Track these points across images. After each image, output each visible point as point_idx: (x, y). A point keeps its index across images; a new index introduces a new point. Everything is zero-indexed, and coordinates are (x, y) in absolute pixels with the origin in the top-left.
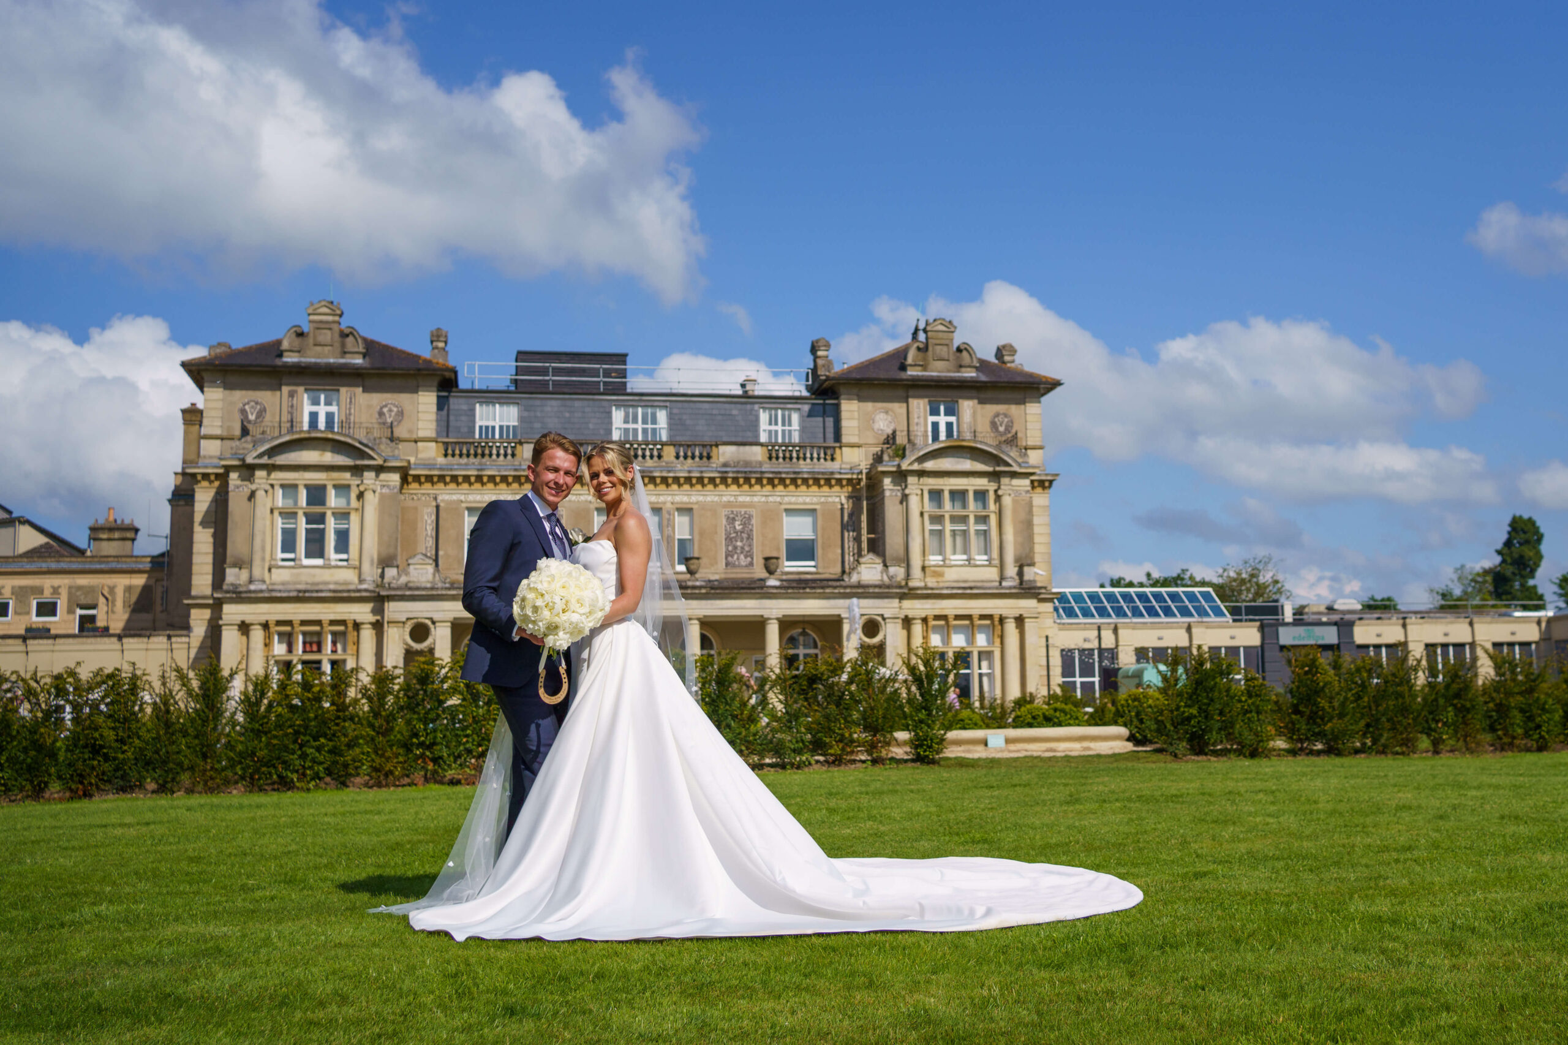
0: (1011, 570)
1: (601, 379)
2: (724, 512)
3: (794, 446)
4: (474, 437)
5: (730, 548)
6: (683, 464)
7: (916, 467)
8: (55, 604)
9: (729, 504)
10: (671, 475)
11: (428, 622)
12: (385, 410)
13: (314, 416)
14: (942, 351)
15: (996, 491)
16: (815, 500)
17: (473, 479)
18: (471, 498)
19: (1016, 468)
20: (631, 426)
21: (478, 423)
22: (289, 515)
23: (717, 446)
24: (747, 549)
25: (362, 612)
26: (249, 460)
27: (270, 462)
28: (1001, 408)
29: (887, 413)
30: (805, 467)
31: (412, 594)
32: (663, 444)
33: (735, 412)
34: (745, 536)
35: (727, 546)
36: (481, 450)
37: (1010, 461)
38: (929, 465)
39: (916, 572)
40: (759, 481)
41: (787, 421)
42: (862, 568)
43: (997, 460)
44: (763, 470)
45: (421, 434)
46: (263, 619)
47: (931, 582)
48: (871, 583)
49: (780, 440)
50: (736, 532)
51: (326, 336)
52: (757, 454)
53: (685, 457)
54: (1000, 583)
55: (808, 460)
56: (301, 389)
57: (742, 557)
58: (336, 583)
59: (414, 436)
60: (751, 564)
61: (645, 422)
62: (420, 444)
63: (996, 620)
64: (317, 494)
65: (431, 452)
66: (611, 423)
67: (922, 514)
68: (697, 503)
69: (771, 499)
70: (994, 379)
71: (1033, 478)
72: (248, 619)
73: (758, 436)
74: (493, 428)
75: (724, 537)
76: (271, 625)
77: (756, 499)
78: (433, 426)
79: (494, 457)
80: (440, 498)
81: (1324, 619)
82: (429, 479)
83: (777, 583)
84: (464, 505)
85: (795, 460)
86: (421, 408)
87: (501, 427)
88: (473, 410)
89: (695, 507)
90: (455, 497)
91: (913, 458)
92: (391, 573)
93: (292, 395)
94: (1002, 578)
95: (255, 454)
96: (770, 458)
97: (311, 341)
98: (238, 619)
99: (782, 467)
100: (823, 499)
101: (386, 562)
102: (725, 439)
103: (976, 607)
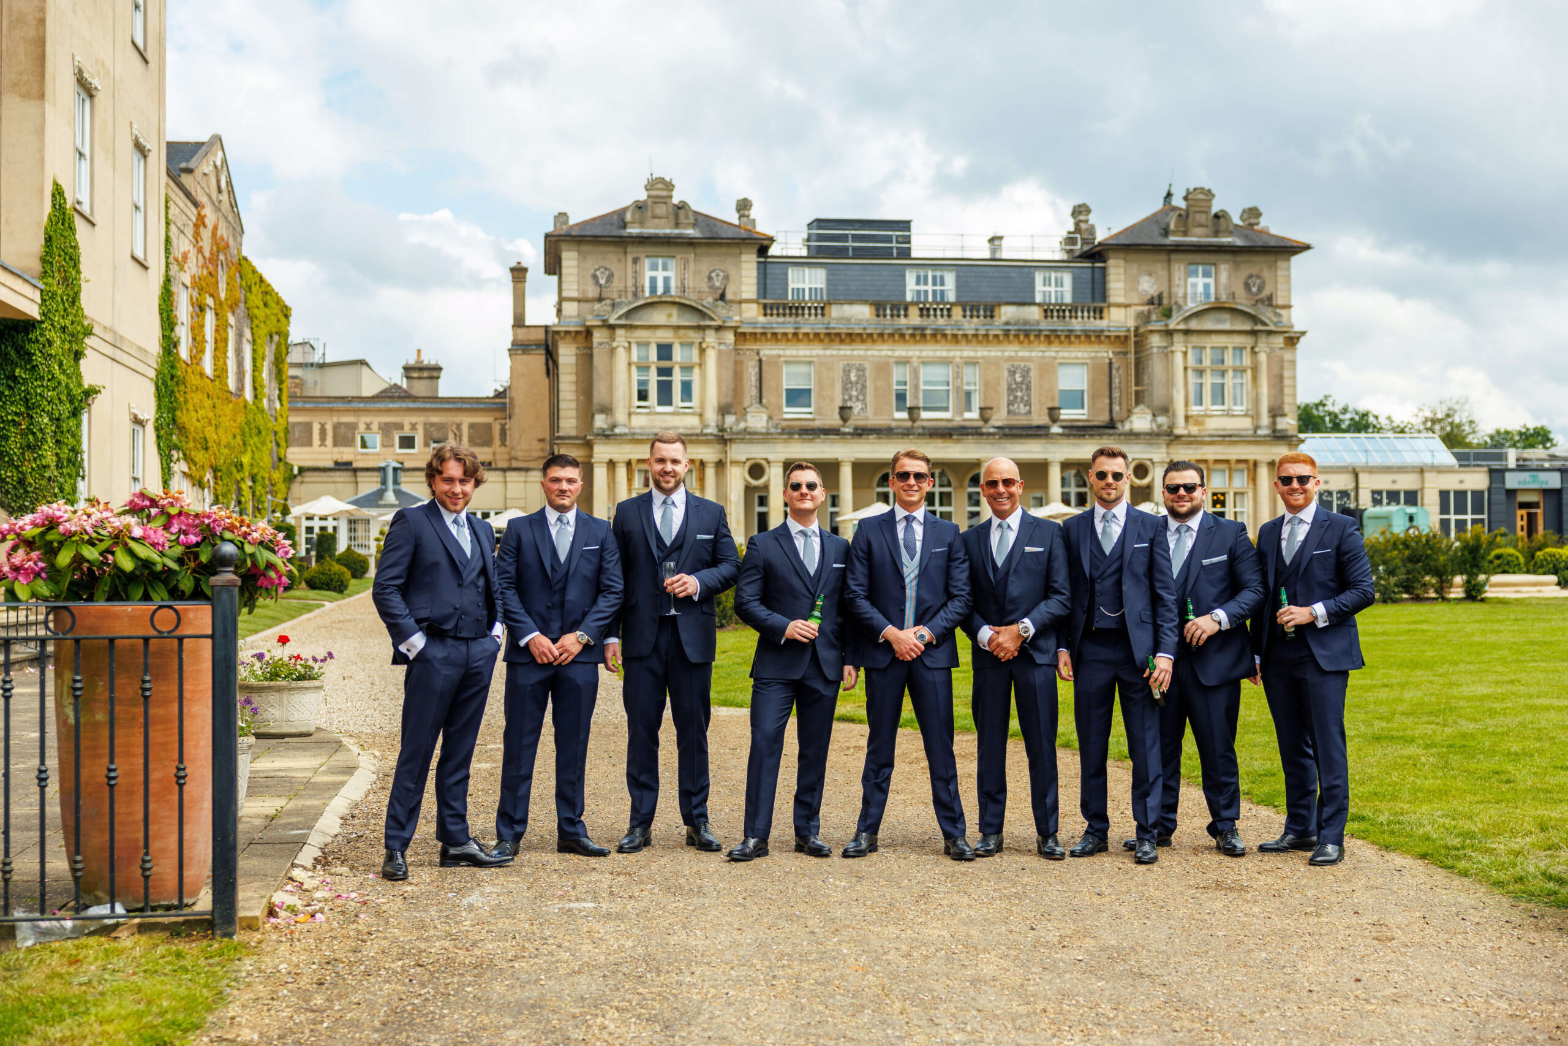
0: (1265, 420)
1: (894, 245)
2: (1006, 365)
3: (1066, 305)
4: (787, 298)
5: (1011, 398)
6: (970, 323)
7: (1182, 327)
8: (413, 438)
9: (1010, 358)
10: (961, 332)
11: (763, 462)
12: (713, 275)
13: (653, 280)
14: (1201, 218)
15: (1253, 348)
16: (1086, 355)
17: (790, 336)
18: (788, 352)
19: (1272, 328)
20: (922, 288)
21: (791, 286)
22: (643, 368)
23: (999, 305)
24: (1026, 398)
25: (708, 453)
26: (612, 321)
27: (628, 322)
28: (1254, 270)
29: (1150, 275)
30: (1077, 324)
31: (749, 436)
32: (952, 304)
33: (1013, 275)
34: (1024, 387)
35: (1009, 396)
36: (795, 309)
37: (1267, 321)
38: (1194, 325)
39: (1181, 421)
40: (1038, 336)
41: (1059, 283)
42: (1134, 418)
43: (1254, 319)
44: (1040, 327)
45: (745, 296)
46: (627, 457)
47: (1194, 430)
48: (1142, 431)
49: (1053, 301)
50: (1016, 383)
51: (661, 210)
52: (1034, 313)
53: (972, 317)
54: (1255, 432)
55: (1080, 319)
56: (642, 256)
57: (1022, 406)
58: (685, 428)
59: (738, 298)
60: (1030, 412)
61: (934, 284)
62: (744, 306)
63: (1251, 464)
64: (665, 351)
65: (752, 312)
66: (904, 286)
67: (1186, 369)
68: (983, 357)
69: (1047, 354)
70: (1248, 244)
71: (1287, 335)
72: (615, 458)
73: (1034, 297)
74: (804, 290)
75: (1005, 388)
76: (634, 464)
77: (1034, 354)
78: (754, 288)
79: (806, 316)
80: (762, 353)
81: (1547, 465)
82: (754, 335)
83: (1060, 431)
84: (782, 359)
85: (1067, 319)
86: (744, 273)
87: (810, 289)
88: (786, 274)
89: (981, 361)
90: (774, 352)
91: (1180, 318)
92: (730, 420)
93: (635, 261)
94: (1256, 428)
95: (616, 316)
96: (1046, 317)
97: (649, 214)
98: (607, 458)
99: (1055, 324)
100: (1093, 354)
101: (724, 410)
102: (1004, 300)
103: (1234, 453)
